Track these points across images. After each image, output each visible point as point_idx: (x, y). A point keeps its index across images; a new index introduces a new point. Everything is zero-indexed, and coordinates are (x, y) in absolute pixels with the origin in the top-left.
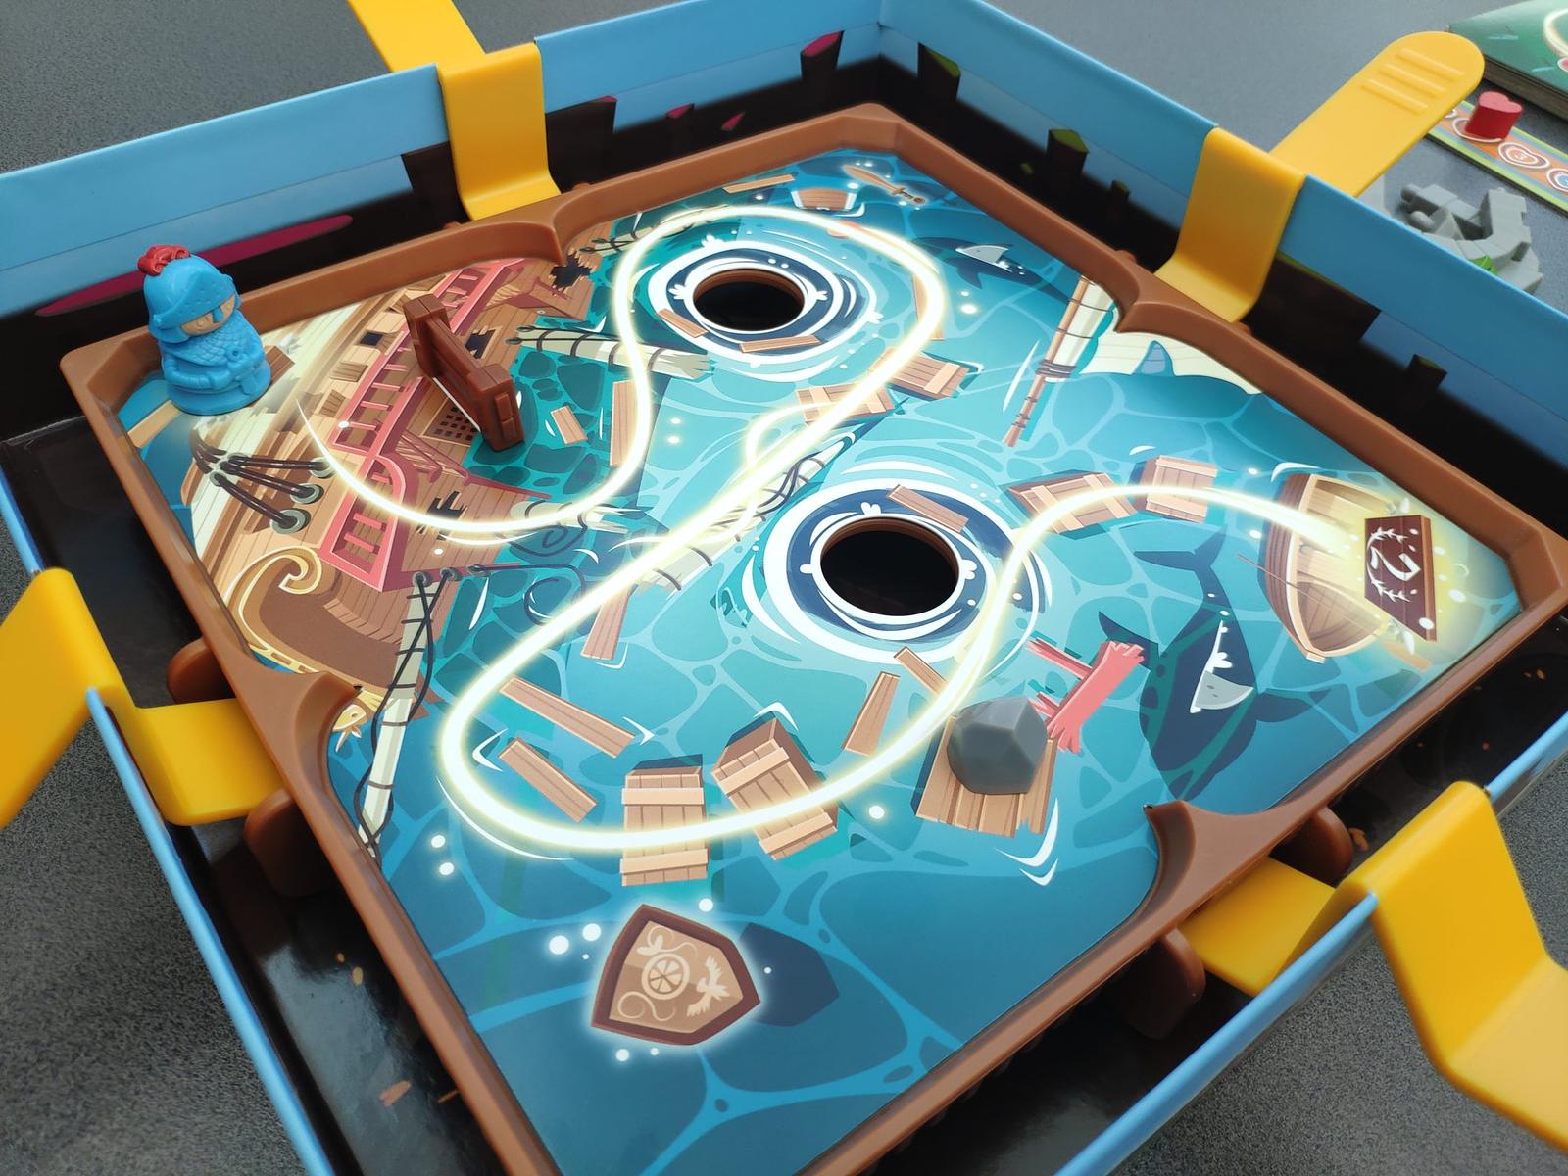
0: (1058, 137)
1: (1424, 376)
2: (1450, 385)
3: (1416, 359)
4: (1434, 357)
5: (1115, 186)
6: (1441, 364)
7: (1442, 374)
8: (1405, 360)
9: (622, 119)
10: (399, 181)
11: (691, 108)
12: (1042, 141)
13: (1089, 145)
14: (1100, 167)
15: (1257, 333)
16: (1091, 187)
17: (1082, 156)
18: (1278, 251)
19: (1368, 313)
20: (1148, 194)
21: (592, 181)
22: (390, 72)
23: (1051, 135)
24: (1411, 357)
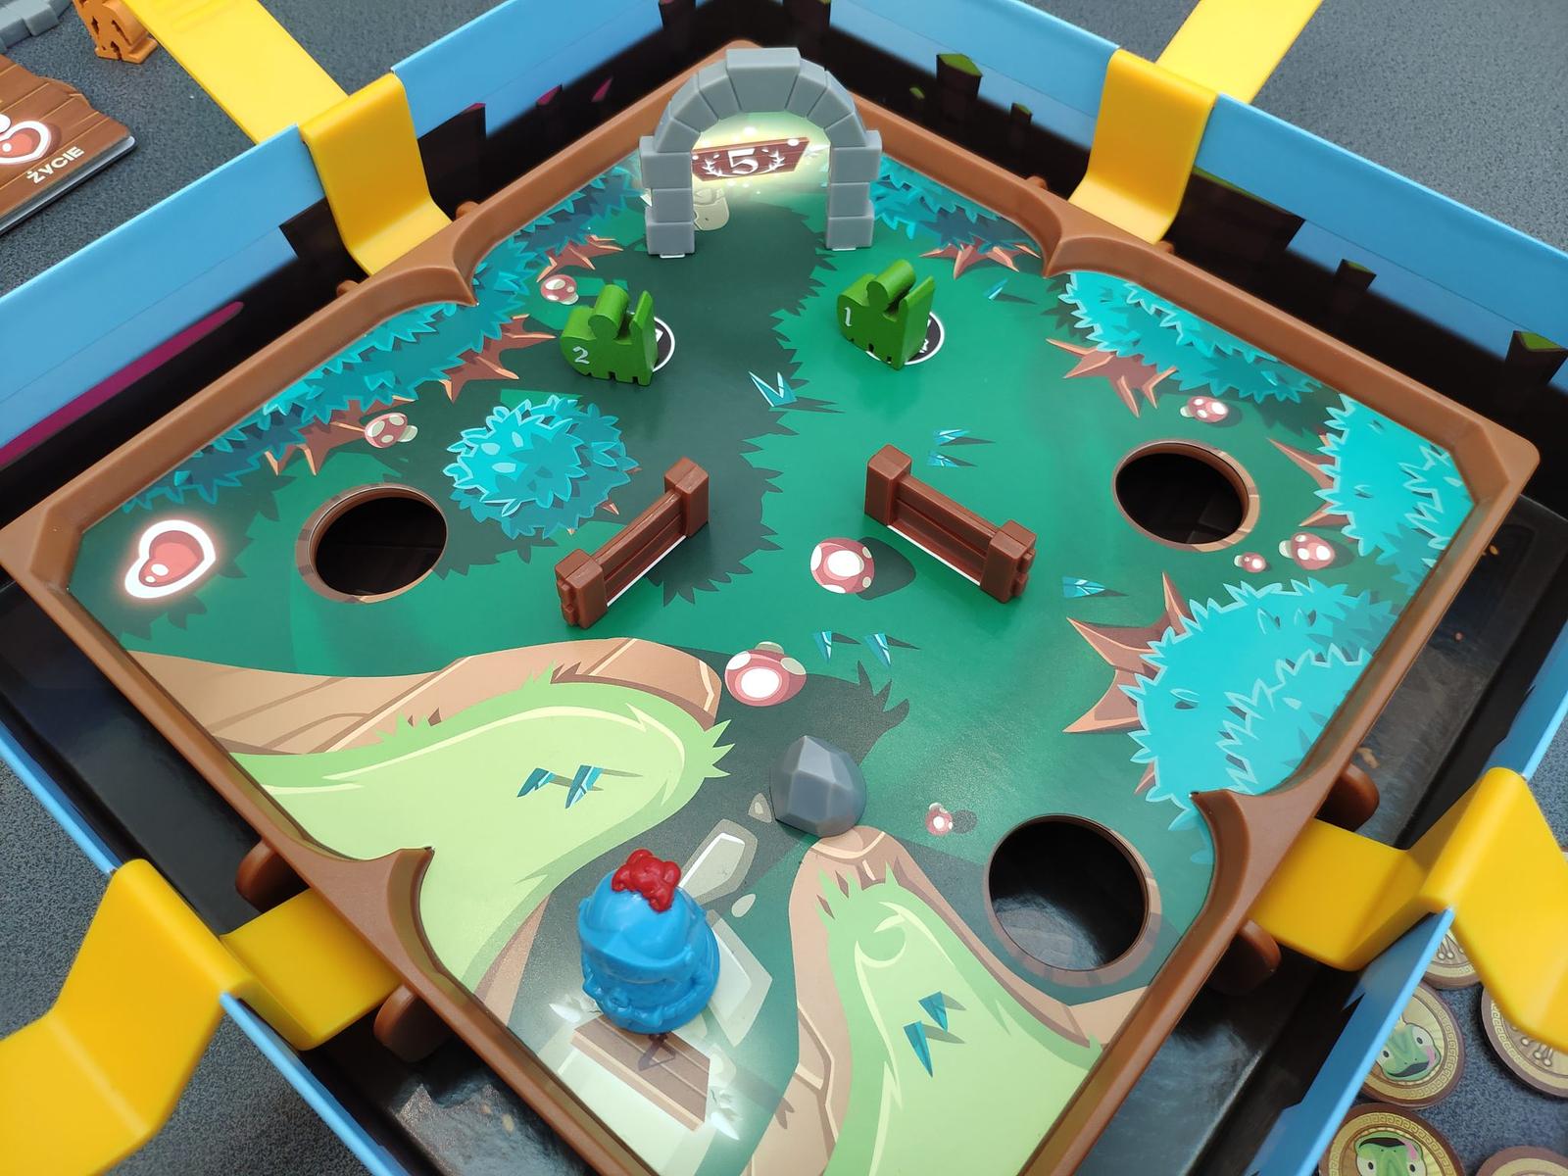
0: (947, 61)
1: (1353, 279)
2: (1377, 286)
3: (1344, 263)
4: (1360, 260)
5: (1014, 107)
6: (1370, 268)
7: (1371, 277)
8: (1333, 265)
9: (493, 122)
10: (283, 252)
11: (560, 88)
12: (931, 67)
13: (982, 69)
14: (997, 90)
15: (1180, 251)
16: (990, 110)
17: (976, 80)
18: (1194, 167)
19: (1294, 223)
20: (1052, 116)
21: (480, 198)
22: (253, 144)
23: (939, 59)
24: (1339, 263)
